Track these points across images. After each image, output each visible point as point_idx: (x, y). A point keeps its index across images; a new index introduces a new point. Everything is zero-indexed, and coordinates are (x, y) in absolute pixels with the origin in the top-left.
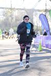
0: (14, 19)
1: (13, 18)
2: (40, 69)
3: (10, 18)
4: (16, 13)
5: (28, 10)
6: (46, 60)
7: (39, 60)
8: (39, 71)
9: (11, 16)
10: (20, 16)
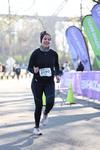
0: (16, 38)
1: (13, 36)
2: (72, 142)
3: (7, 36)
4: (19, 26)
5: (44, 18)
6: (84, 122)
7: (69, 122)
8: (70, 146)
9: (9, 32)
10: (28, 32)
